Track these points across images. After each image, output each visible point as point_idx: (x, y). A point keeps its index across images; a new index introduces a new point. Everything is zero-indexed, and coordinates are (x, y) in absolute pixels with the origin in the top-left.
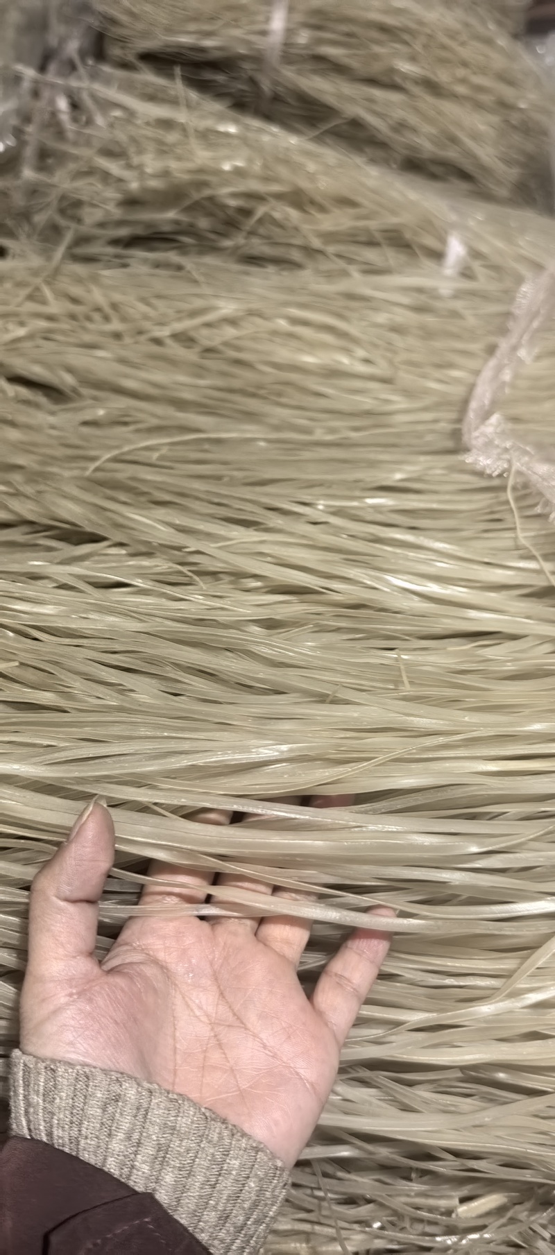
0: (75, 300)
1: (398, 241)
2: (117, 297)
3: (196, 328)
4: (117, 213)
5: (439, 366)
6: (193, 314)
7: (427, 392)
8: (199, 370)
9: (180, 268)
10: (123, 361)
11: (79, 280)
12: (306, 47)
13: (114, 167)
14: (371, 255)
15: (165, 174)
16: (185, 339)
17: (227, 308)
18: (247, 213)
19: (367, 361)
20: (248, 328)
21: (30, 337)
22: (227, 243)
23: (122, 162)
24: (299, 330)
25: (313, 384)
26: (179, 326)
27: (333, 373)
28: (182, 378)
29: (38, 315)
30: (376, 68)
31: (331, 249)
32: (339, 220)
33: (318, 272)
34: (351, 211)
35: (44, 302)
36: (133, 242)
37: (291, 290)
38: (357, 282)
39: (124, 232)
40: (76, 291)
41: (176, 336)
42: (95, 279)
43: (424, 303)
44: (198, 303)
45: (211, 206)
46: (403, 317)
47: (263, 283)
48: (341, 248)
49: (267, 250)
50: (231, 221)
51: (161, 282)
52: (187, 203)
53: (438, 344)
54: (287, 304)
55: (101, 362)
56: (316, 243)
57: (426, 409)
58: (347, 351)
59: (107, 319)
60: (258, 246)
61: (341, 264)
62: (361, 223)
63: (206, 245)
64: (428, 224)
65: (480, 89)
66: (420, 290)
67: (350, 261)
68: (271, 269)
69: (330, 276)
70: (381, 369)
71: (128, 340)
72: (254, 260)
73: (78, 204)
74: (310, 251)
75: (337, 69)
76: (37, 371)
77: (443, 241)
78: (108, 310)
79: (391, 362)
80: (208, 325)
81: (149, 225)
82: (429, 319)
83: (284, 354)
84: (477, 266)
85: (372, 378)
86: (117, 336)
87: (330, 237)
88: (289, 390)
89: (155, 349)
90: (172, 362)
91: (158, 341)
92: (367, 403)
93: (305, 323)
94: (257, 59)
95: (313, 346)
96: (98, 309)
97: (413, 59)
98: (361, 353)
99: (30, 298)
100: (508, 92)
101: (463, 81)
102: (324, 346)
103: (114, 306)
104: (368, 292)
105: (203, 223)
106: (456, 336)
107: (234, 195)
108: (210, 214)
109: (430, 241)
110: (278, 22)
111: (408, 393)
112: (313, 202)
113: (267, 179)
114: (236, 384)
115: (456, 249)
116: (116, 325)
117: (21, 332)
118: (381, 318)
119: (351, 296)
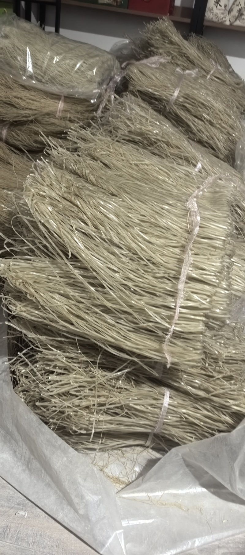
0: (116, 150)
1: (187, 160)
2: (125, 152)
3: (139, 164)
4: (127, 134)
5: (186, 187)
6: (139, 161)
7: (181, 190)
8: (138, 172)
9: (138, 150)
10: (123, 166)
11: (118, 146)
12: (181, 102)
13: (129, 123)
14: (180, 161)
15: (141, 129)
16: (136, 165)
17: (147, 162)
18: (156, 143)
19: (172, 182)
20: (150, 167)
21: (105, 154)
22: (150, 148)
23: (131, 122)
24: (160, 171)
25: (160, 182)
26: (136, 162)
27: (164, 181)
28: (134, 173)
29: (108, 151)
30: (198, 114)
31: (171, 157)
32: (175, 151)
33: (167, 160)
34: (178, 149)
35: (110, 148)
36: (129, 141)
37: (161, 163)
38: (175, 166)
39: (127, 138)
40: (117, 148)
41: (135, 164)
42: (121, 147)
43: (188, 174)
44: (141, 159)
45: (148, 139)
46: (182, 175)
47: (155, 159)
48: (174, 157)
49: (158, 153)
50: (152, 144)
51: (135, 152)
52: (144, 137)
53: (187, 183)
54: (158, 165)
55: (119, 164)
56: (169, 155)
57: (180, 194)
58: (169, 178)
59: (122, 156)
60: (156, 151)
61: (173, 161)
62: (180, 153)
63: (144, 147)
64: (195, 158)
65: (224, 128)
66: (188, 171)
67: (175, 161)
68: (157, 157)
69: (169, 162)
70: (175, 184)
71: (125, 162)
72: (154, 154)
73: (118, 128)
74: (167, 156)
75: (188, 110)
76: (107, 162)
77: (197, 163)
78: (122, 154)
79: (176, 183)
80: (142, 164)
81: (133, 138)
82: (187, 178)
83: (156, 175)
84: (203, 171)
85: (172, 185)
86: (123, 160)
87: (172, 154)
88: (155, 182)
89: (129, 165)
90: (133, 169)
91: (130, 164)
92: (169, 189)
93: (161, 170)
94: (168, 101)
95: (161, 175)
96: (121, 153)
97: (208, 115)
98: (171, 180)
99: (107, 147)
100: (230, 130)
101: (220, 124)
102: (164, 176)
103: (124, 154)
104: (177, 168)
105: (145, 142)
106: (192, 183)
107: (154, 138)
108: (147, 140)
109: (194, 162)
110: (176, 94)
111: (178, 190)
112: (171, 145)
113: (162, 137)
114: (145, 177)
115: (199, 165)
116: (123, 158)
117: (104, 153)
118: (177, 174)
119: (173, 168)
